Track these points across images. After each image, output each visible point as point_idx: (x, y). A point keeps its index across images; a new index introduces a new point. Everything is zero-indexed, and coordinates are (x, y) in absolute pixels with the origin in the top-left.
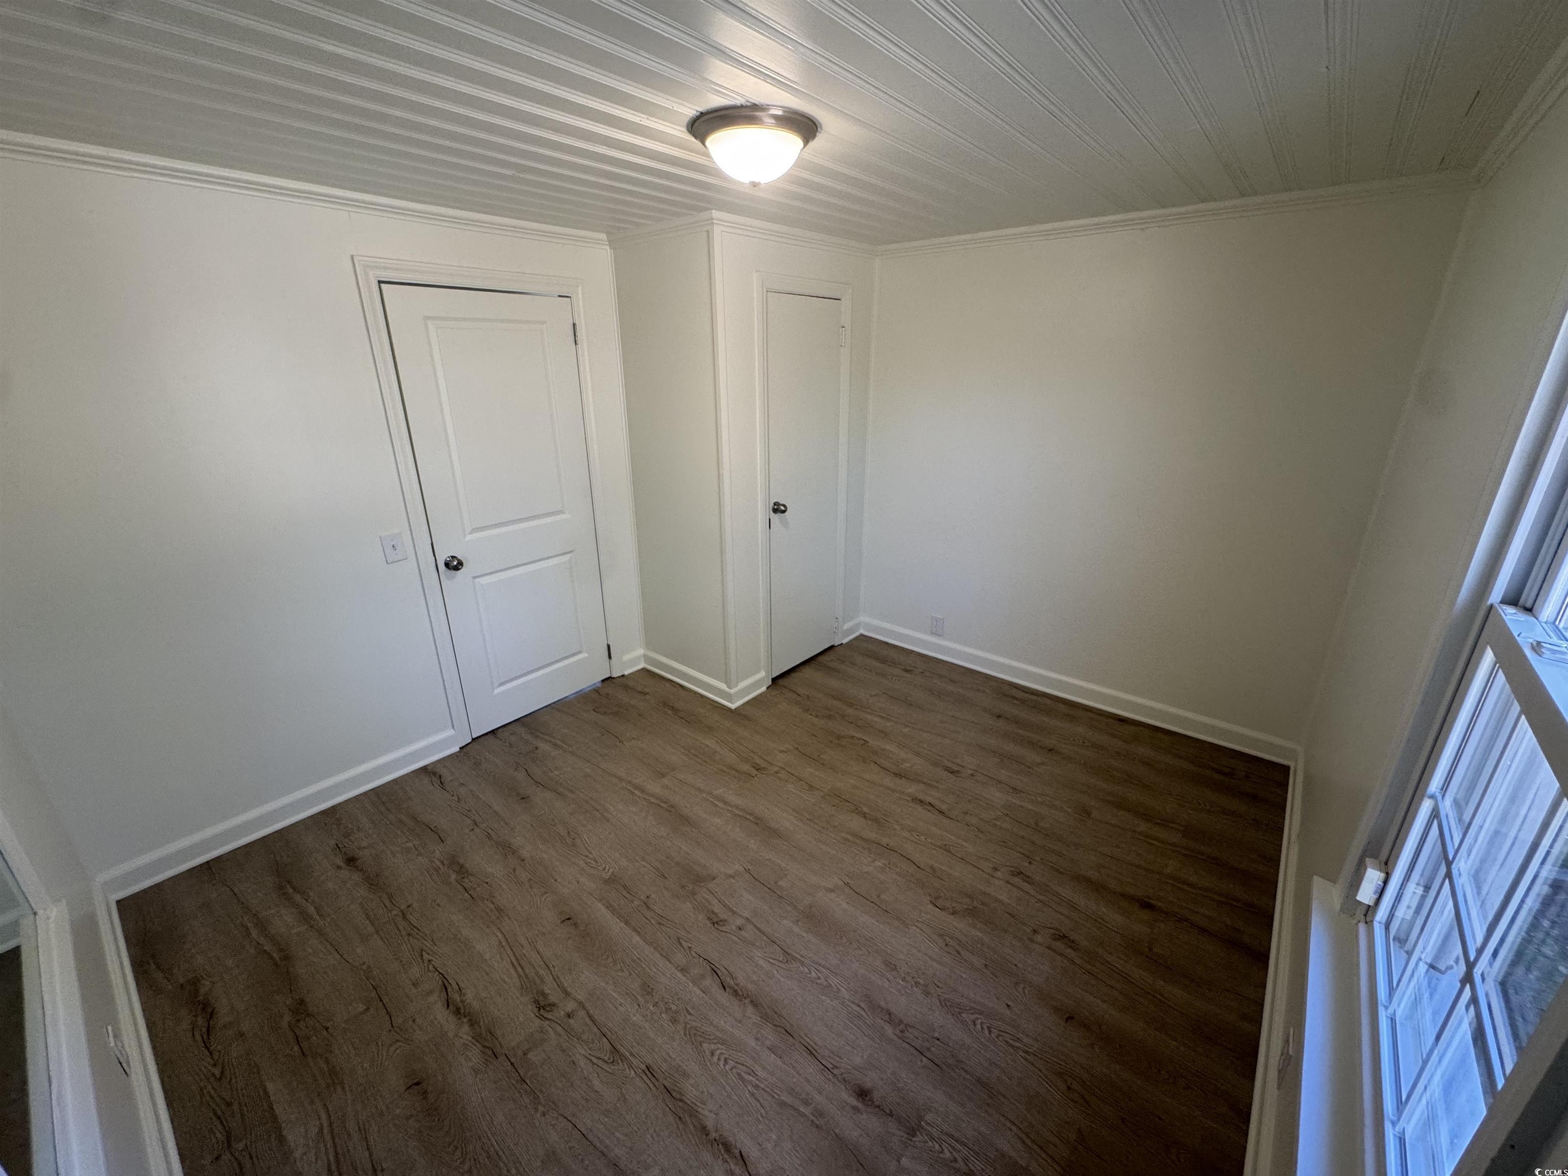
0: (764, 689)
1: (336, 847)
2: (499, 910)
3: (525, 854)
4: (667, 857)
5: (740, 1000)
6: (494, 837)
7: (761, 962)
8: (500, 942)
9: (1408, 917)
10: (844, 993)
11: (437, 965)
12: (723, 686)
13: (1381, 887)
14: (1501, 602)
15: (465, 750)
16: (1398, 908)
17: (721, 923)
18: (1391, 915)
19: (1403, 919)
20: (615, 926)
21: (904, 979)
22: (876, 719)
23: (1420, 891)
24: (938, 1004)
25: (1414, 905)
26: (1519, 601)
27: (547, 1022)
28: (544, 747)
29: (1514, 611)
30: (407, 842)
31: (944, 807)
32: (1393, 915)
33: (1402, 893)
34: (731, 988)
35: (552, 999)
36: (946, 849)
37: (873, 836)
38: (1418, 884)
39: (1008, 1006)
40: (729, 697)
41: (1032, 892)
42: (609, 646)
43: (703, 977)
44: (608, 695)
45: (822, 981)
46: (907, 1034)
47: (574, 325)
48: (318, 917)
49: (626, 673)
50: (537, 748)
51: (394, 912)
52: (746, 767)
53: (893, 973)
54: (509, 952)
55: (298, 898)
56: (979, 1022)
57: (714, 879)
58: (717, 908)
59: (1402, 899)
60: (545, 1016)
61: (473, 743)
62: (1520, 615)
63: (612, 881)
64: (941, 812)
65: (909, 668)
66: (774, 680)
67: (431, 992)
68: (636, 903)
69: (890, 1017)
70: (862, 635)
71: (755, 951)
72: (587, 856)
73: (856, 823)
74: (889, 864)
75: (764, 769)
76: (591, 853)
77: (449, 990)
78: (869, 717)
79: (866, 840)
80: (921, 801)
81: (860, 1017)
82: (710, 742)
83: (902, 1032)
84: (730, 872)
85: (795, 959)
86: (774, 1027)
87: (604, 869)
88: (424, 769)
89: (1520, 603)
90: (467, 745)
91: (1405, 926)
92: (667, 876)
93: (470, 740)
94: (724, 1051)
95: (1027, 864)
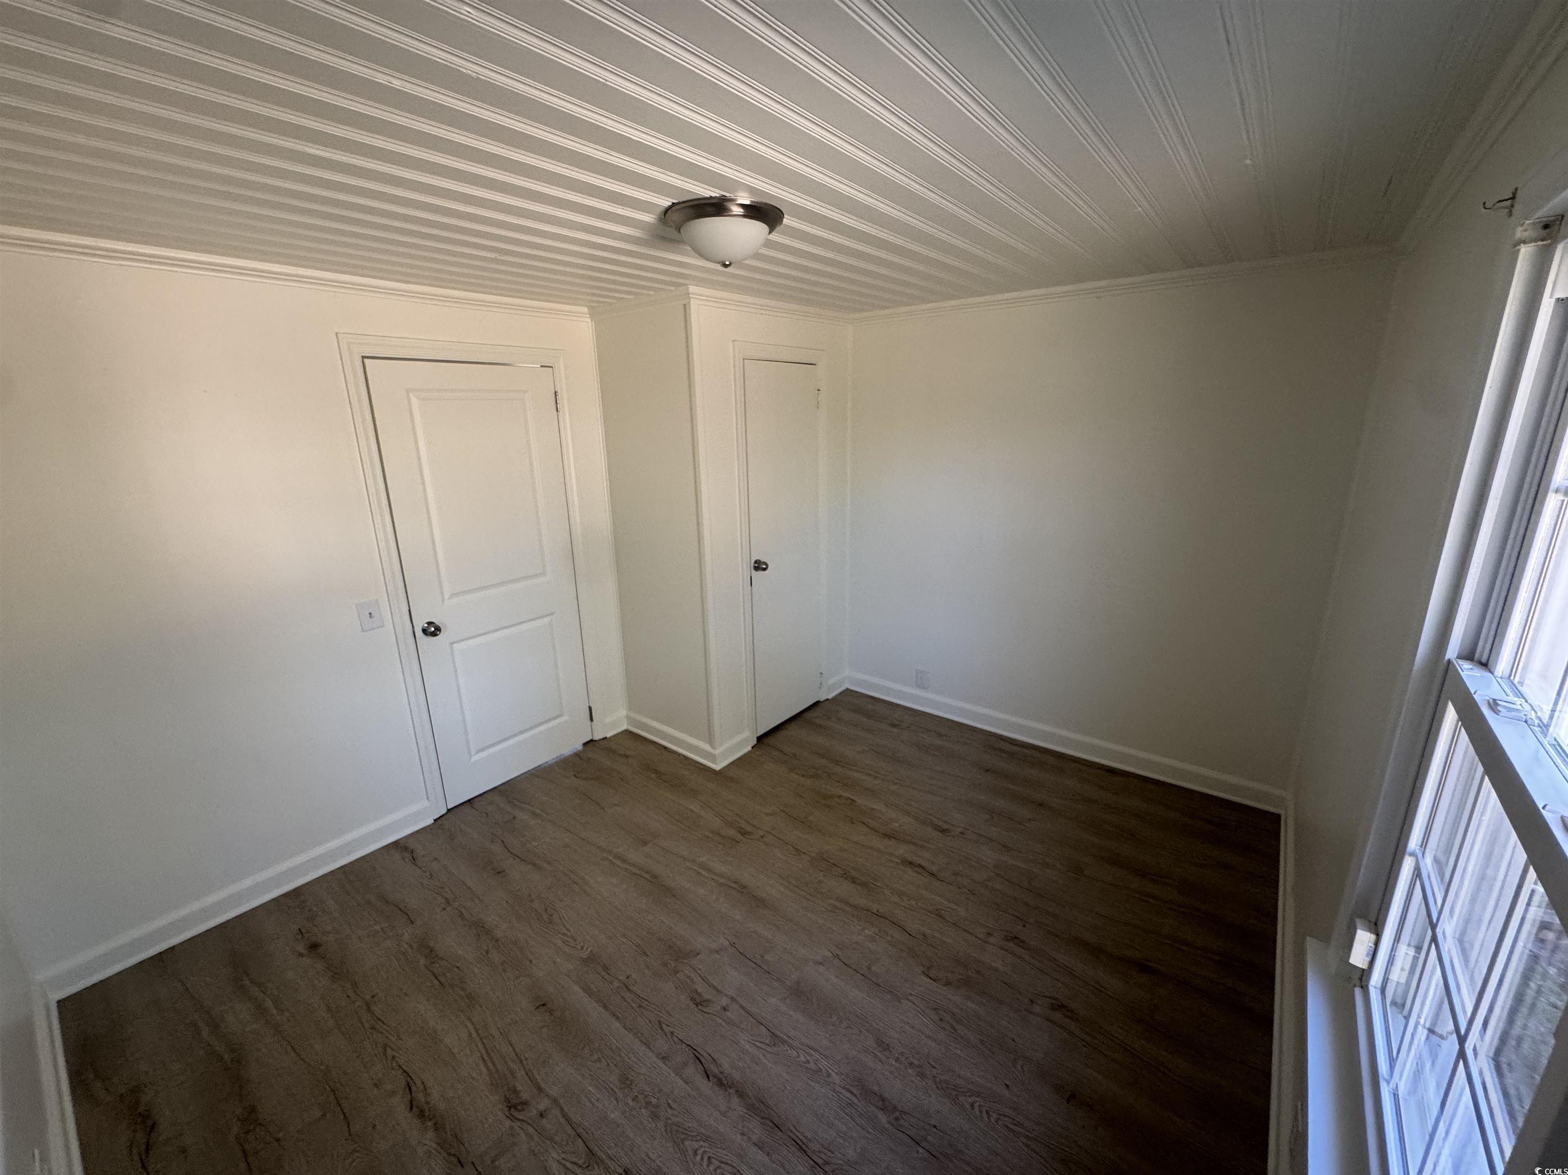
0: (749, 748)
1: (298, 932)
2: (470, 997)
3: (498, 933)
4: (648, 933)
5: (726, 1091)
6: (466, 914)
7: (747, 1046)
8: (470, 1034)
9: (1403, 980)
10: (837, 1079)
11: (401, 1062)
12: (706, 747)
13: (1372, 949)
14: (1458, 658)
15: (440, 822)
16: (1392, 971)
17: (704, 1004)
18: (1385, 981)
19: (1398, 983)
20: (593, 1011)
21: (897, 1060)
22: (864, 777)
23: (1412, 952)
24: (934, 1086)
25: (1407, 967)
26: (1474, 655)
27: (519, 1123)
28: (522, 816)
29: (1470, 667)
30: (375, 925)
31: (934, 869)
32: (1388, 979)
33: (1394, 955)
34: (714, 1076)
35: (525, 1096)
36: (938, 914)
37: (862, 902)
38: (1409, 945)
39: (1007, 1086)
40: (713, 758)
41: (1027, 958)
42: (590, 708)
43: (685, 1064)
44: (589, 759)
45: (812, 1066)
46: (902, 1122)
47: (556, 393)
48: (275, 1011)
49: (608, 736)
50: (514, 818)
51: (357, 1004)
52: (731, 832)
53: (886, 1053)
54: (479, 1045)
55: (255, 991)
56: (976, 1105)
57: (698, 954)
58: (701, 987)
59: (1395, 962)
60: (516, 1115)
61: (449, 815)
62: (1476, 670)
63: (591, 960)
64: (932, 874)
65: (897, 723)
66: (760, 739)
67: (393, 1093)
68: (616, 984)
69: (884, 1104)
70: (848, 690)
71: (740, 1034)
72: (564, 934)
73: (844, 889)
74: (880, 932)
75: (749, 833)
76: (569, 931)
77: (413, 1088)
78: (856, 775)
79: (855, 907)
80: (911, 863)
81: (851, 1105)
82: (695, 807)
83: (897, 1119)
84: (714, 946)
85: (784, 1042)
86: (762, 1121)
87: (582, 948)
88: (396, 844)
89: (1475, 659)
90: (441, 817)
91: (1400, 991)
92: (649, 953)
93: (444, 811)
94: (707, 1149)
95: (1020, 928)
